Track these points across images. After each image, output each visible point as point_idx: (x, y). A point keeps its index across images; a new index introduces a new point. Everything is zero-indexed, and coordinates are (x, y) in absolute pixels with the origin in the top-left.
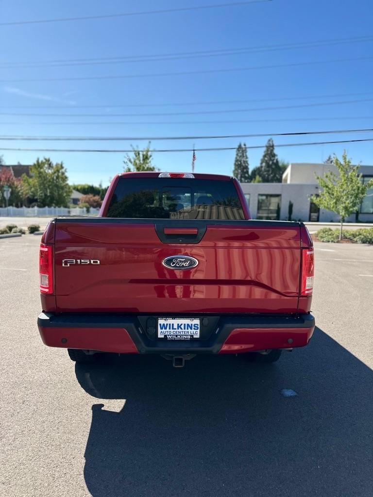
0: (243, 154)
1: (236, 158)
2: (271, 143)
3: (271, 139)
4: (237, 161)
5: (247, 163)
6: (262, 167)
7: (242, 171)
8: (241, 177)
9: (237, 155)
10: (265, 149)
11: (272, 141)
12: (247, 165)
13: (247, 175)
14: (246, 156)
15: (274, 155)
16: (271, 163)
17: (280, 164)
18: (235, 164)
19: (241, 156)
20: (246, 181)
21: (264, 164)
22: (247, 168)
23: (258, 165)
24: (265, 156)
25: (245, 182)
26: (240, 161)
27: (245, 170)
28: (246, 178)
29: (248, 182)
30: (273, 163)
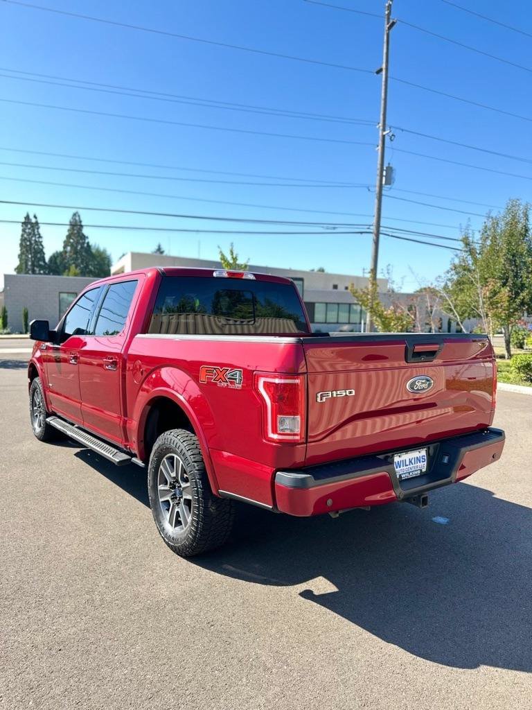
0: (34, 230)
1: (22, 236)
2: (77, 218)
3: (77, 213)
4: (23, 240)
5: (42, 246)
6: (66, 252)
7: (35, 257)
8: (33, 265)
9: (24, 230)
10: (68, 227)
11: (79, 216)
12: (41, 247)
13: (42, 263)
14: (39, 234)
15: (84, 237)
16: (79, 247)
17: (94, 251)
18: (21, 245)
19: (30, 234)
20: (42, 272)
21: (69, 248)
22: (41, 252)
23: (61, 249)
24: (69, 237)
25: (40, 274)
26: (30, 241)
27: (39, 256)
28: (41, 267)
29: (45, 273)
30: (82, 248)
